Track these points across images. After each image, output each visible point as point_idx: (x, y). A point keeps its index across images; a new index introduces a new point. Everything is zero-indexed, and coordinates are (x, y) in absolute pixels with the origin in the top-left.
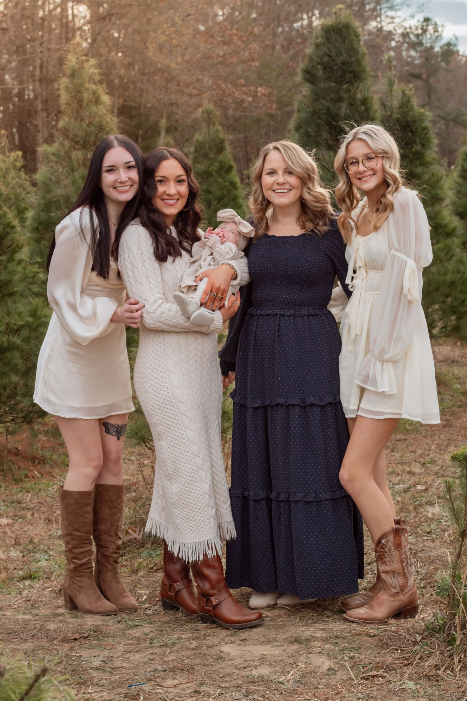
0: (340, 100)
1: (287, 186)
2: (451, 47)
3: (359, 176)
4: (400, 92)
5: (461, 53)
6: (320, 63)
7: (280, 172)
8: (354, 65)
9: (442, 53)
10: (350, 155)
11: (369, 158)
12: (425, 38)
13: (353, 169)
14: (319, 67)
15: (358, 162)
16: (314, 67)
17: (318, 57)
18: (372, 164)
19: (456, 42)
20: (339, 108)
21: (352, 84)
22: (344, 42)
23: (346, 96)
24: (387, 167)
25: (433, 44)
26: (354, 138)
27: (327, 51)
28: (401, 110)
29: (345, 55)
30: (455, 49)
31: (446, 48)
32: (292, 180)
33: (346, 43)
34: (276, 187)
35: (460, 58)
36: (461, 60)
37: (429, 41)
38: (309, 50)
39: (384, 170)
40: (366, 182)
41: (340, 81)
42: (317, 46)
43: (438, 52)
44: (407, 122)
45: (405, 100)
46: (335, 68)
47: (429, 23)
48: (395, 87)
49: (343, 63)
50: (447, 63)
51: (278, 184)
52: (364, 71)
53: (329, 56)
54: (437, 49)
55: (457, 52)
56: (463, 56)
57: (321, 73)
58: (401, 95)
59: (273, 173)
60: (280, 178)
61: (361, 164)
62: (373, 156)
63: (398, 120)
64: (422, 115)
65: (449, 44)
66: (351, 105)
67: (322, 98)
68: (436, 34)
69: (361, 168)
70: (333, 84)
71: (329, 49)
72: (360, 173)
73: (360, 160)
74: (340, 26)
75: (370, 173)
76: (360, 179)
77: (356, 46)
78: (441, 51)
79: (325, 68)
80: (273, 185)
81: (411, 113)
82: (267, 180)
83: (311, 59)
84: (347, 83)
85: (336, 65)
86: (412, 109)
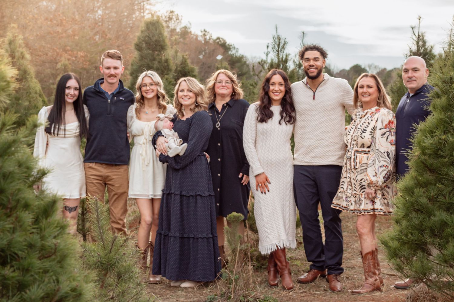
0: (154, 59)
1: (188, 97)
2: (187, 29)
3: (146, 92)
4: (181, 57)
5: (193, 33)
6: (144, 41)
7: (186, 91)
8: (161, 42)
9: (181, 33)
10: (144, 83)
11: (152, 85)
12: (170, 23)
13: (144, 89)
14: (143, 42)
15: (147, 86)
16: (140, 42)
17: (142, 37)
18: (153, 87)
19: (190, 26)
20: (154, 64)
21: (160, 51)
22: (156, 30)
23: (157, 57)
24: (159, 89)
25: (176, 27)
26: (146, 75)
27: (148, 35)
28: (182, 66)
29: (156, 36)
30: (189, 30)
31: (183, 29)
32: (191, 94)
33: (158, 30)
34: (183, 97)
35: (192, 36)
36: (193, 37)
37: (173, 25)
38: (138, 34)
39: (158, 91)
40: (149, 94)
41: (154, 50)
42: (142, 32)
43: (179, 32)
44: (185, 72)
45: (184, 61)
46: (152, 43)
47: (173, 14)
48: (179, 54)
49: (156, 41)
50: (184, 39)
51: (184, 96)
52: (167, 45)
53: (149, 37)
54: (178, 30)
55: (191, 32)
56: (194, 35)
57: (144, 45)
58: (182, 58)
59: (182, 91)
60: (185, 93)
61: (148, 87)
62: (154, 84)
63: (180, 71)
64: (193, 69)
65: (185, 27)
66: (159, 62)
67: (145, 59)
68: (178, 21)
69: (148, 88)
70: (151, 52)
71: (148, 34)
72: (147, 90)
73: (148, 85)
74: (154, 22)
75: (151, 91)
76: (146, 93)
77: (162, 32)
78: (180, 31)
79: (146, 43)
80: (182, 96)
81: (187, 68)
82: (180, 94)
83: (139, 38)
84: (157, 51)
85: (153, 42)
86: (187, 66)
